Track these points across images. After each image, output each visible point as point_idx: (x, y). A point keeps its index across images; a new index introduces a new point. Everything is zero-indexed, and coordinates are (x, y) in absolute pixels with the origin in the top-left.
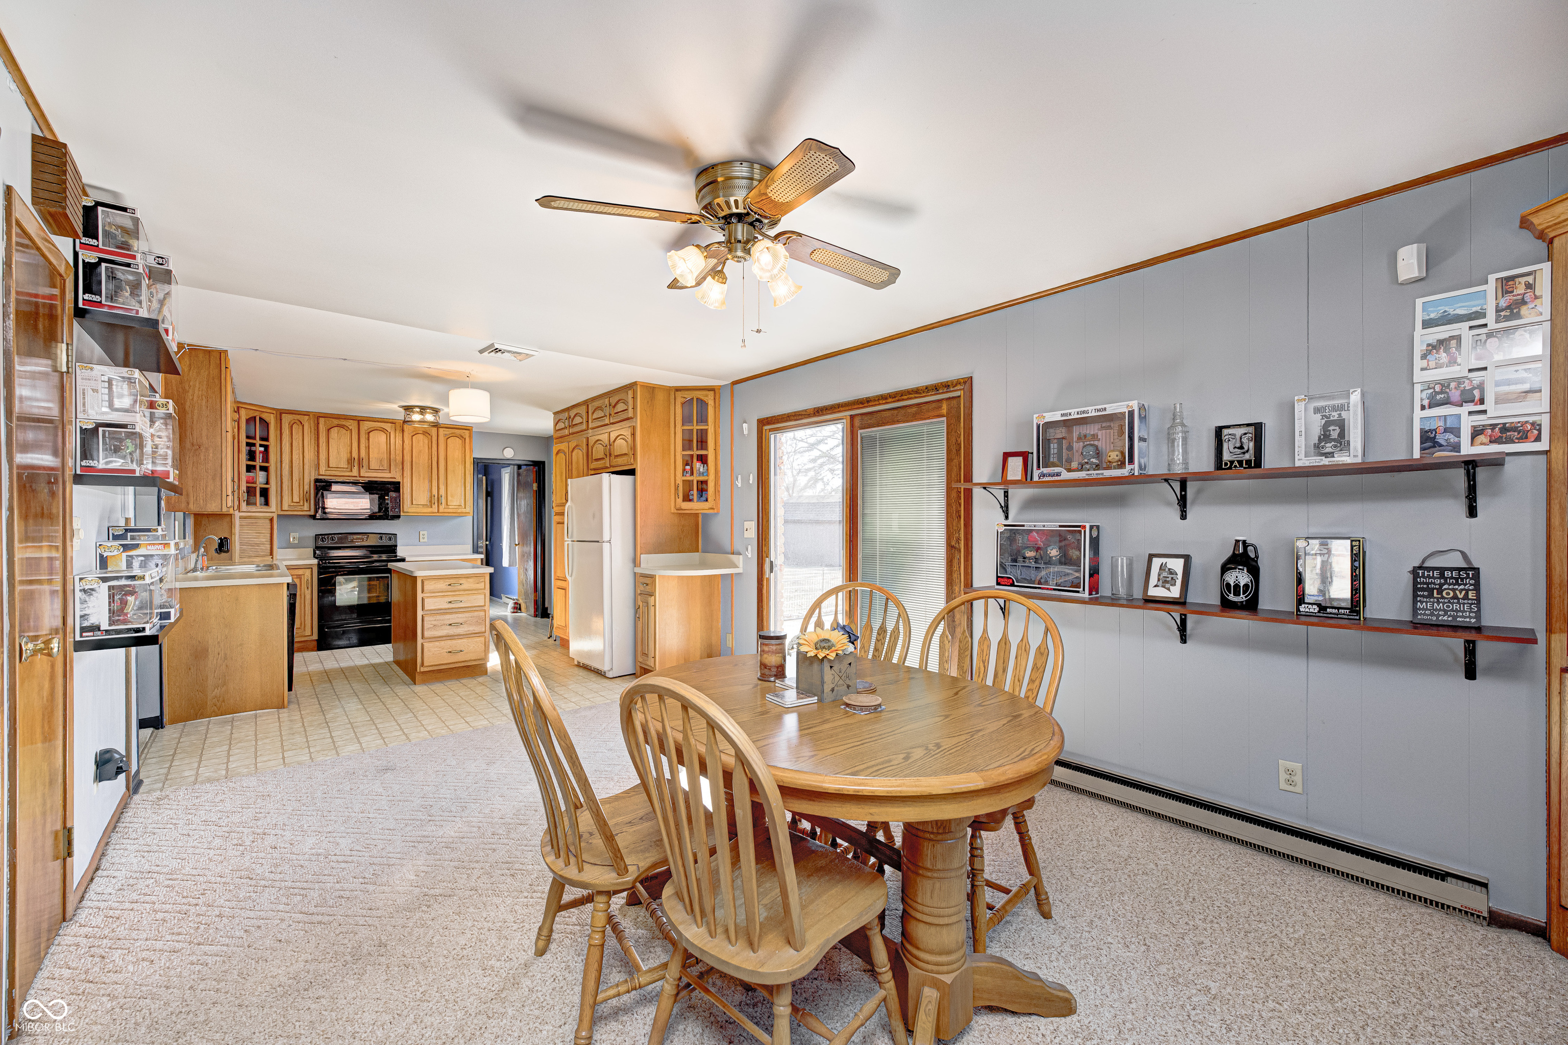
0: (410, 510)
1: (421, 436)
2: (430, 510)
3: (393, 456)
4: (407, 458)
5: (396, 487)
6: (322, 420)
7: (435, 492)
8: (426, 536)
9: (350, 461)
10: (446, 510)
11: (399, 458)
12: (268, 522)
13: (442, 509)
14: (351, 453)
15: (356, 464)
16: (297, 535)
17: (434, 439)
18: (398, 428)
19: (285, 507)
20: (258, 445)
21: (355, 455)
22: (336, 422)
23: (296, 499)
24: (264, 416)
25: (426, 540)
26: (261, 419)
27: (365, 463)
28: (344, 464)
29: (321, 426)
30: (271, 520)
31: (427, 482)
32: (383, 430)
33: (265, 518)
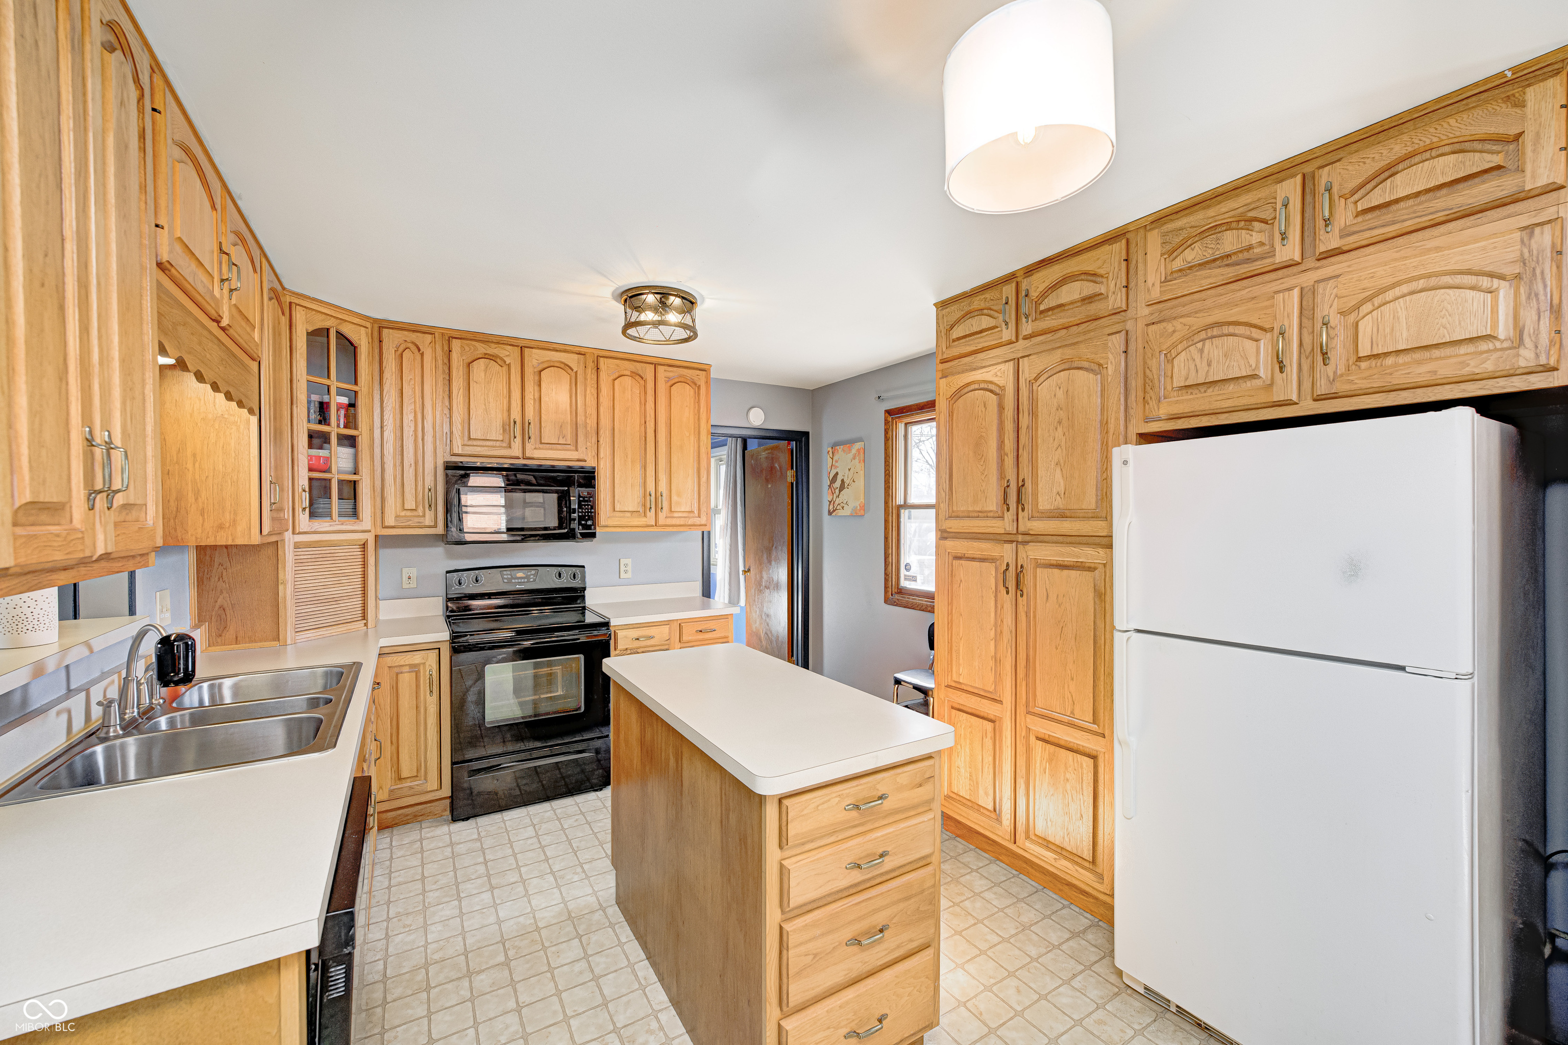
0: (610, 523)
1: (627, 381)
2: (642, 521)
3: (581, 418)
4: (605, 422)
5: (588, 478)
6: (456, 344)
7: (651, 487)
8: (629, 568)
9: (508, 426)
10: (669, 522)
11: (592, 422)
12: (358, 552)
13: (662, 516)
14: (509, 410)
15: (518, 433)
16: (413, 572)
17: (650, 385)
18: (591, 365)
19: (390, 520)
20: (333, 390)
21: (516, 415)
22: (481, 349)
23: (409, 504)
24: (347, 330)
25: (629, 575)
26: (339, 334)
27: (533, 430)
28: (496, 433)
29: (455, 355)
30: (364, 546)
31: (638, 467)
32: (566, 367)
33: (351, 543)
